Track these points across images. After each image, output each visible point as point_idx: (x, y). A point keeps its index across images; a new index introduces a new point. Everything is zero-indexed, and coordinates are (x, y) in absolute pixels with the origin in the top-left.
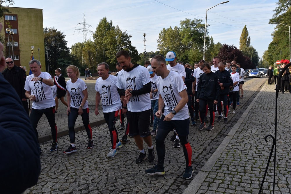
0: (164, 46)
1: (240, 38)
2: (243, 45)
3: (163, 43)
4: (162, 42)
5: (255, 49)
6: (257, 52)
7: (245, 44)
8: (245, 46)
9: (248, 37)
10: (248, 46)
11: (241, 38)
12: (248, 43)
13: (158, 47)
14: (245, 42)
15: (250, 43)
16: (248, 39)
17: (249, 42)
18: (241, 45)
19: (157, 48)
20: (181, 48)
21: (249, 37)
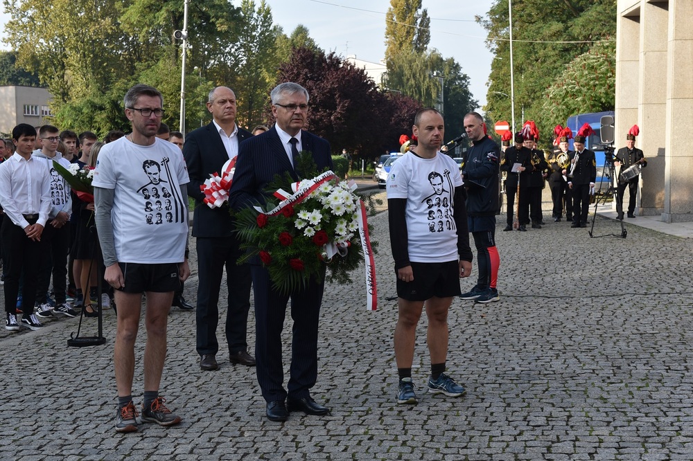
0: (41, 32)
1: (388, 14)
2: (401, 44)
3: (32, 18)
4: (30, 12)
5: (458, 65)
6: (465, 77)
7: (408, 41)
8: (408, 52)
9: (420, 12)
10: (420, 50)
11: (390, 15)
12: (419, 39)
13: (6, 36)
14: (408, 32)
15: (428, 37)
16: (419, 21)
17: (424, 36)
18: (389, 43)
19: (4, 41)
20: (121, 48)
21: (425, 13)
